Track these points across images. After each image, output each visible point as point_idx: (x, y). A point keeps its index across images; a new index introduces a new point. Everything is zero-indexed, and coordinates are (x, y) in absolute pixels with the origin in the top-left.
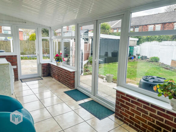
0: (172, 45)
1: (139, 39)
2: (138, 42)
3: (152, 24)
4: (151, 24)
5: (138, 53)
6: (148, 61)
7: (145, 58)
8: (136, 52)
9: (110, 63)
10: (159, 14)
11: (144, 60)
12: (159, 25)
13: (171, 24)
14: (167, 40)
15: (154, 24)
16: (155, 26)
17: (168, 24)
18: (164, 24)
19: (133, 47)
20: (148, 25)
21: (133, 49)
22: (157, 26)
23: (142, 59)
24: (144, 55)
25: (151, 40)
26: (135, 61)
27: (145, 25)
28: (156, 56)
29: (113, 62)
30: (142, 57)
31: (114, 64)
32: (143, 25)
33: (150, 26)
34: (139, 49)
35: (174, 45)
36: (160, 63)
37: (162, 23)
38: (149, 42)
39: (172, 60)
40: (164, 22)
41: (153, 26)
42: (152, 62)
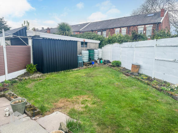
0: (132, 46)
1: (101, 41)
2: (100, 45)
3: (119, 28)
4: (117, 27)
5: (100, 57)
6: (110, 65)
7: (107, 63)
8: (98, 55)
9: (61, 71)
10: (124, 17)
11: (106, 65)
12: (125, 28)
13: (135, 27)
14: (127, 42)
15: (120, 27)
16: (120, 29)
17: (132, 27)
18: (129, 27)
19: (94, 50)
20: (114, 28)
21: (94, 53)
22: (123, 29)
23: (105, 64)
24: (106, 59)
25: (112, 42)
26: (95, 66)
27: (112, 28)
28: (117, 59)
29: (65, 70)
30: (105, 61)
31: (67, 72)
32: (110, 29)
33: (116, 29)
34: (101, 52)
35: (134, 46)
36: (122, 67)
37: (127, 27)
38: (111, 45)
39: (133, 64)
40: (129, 25)
41: (119, 29)
42: (114, 66)
